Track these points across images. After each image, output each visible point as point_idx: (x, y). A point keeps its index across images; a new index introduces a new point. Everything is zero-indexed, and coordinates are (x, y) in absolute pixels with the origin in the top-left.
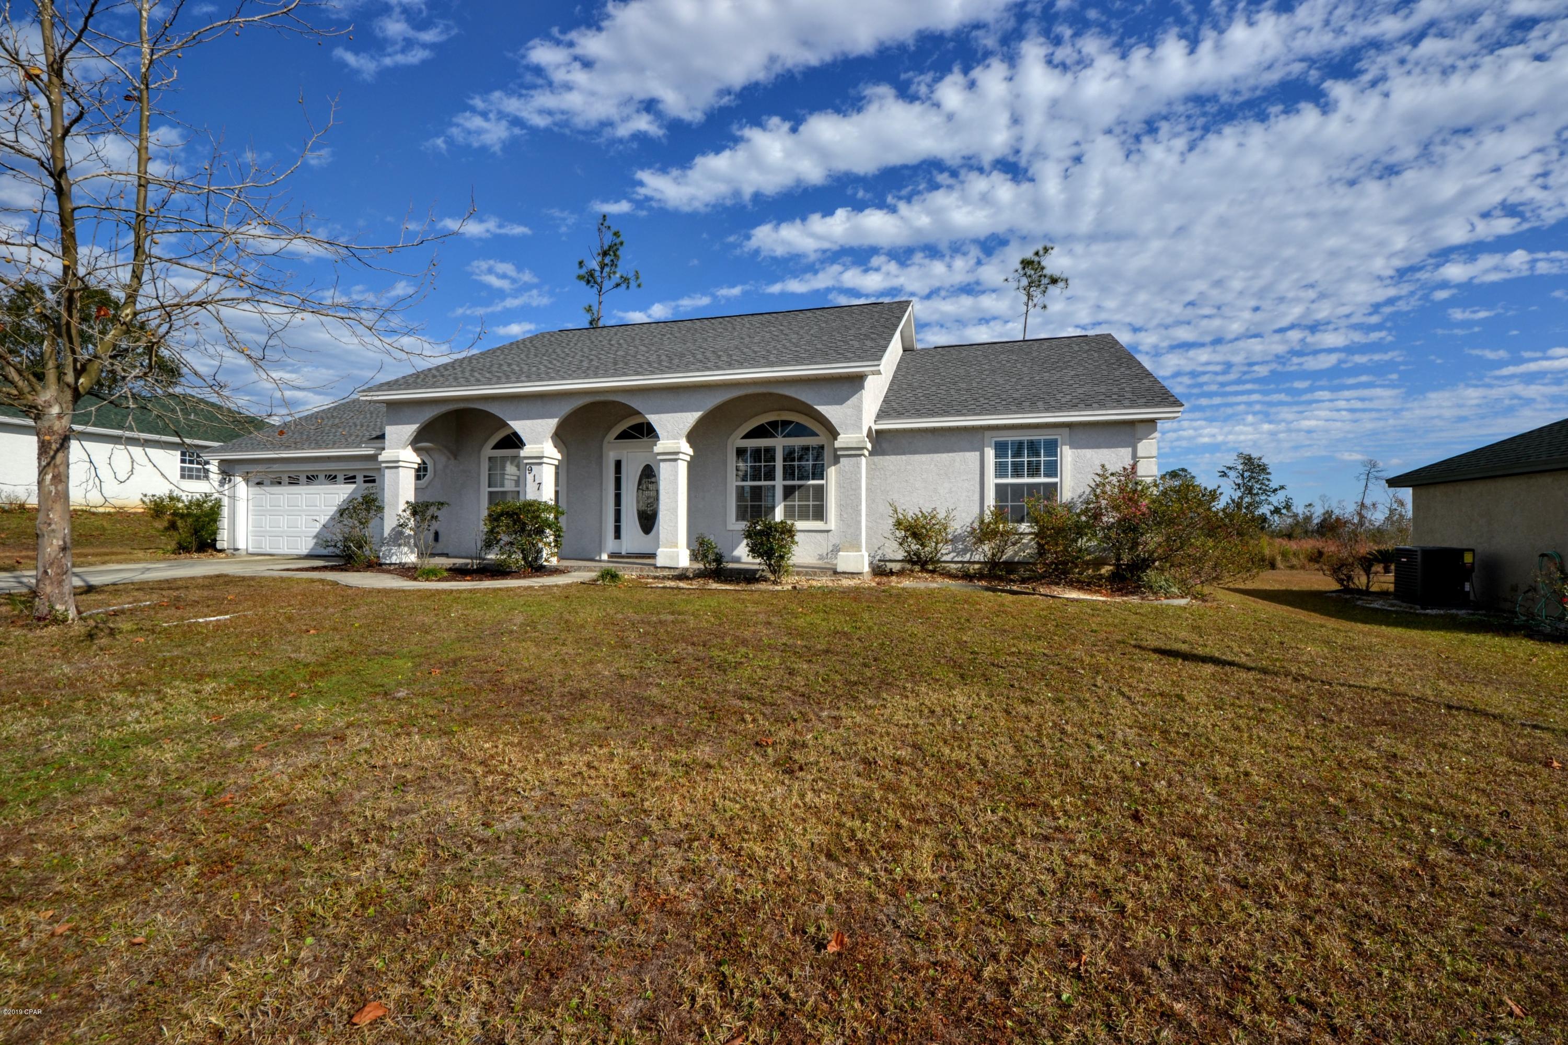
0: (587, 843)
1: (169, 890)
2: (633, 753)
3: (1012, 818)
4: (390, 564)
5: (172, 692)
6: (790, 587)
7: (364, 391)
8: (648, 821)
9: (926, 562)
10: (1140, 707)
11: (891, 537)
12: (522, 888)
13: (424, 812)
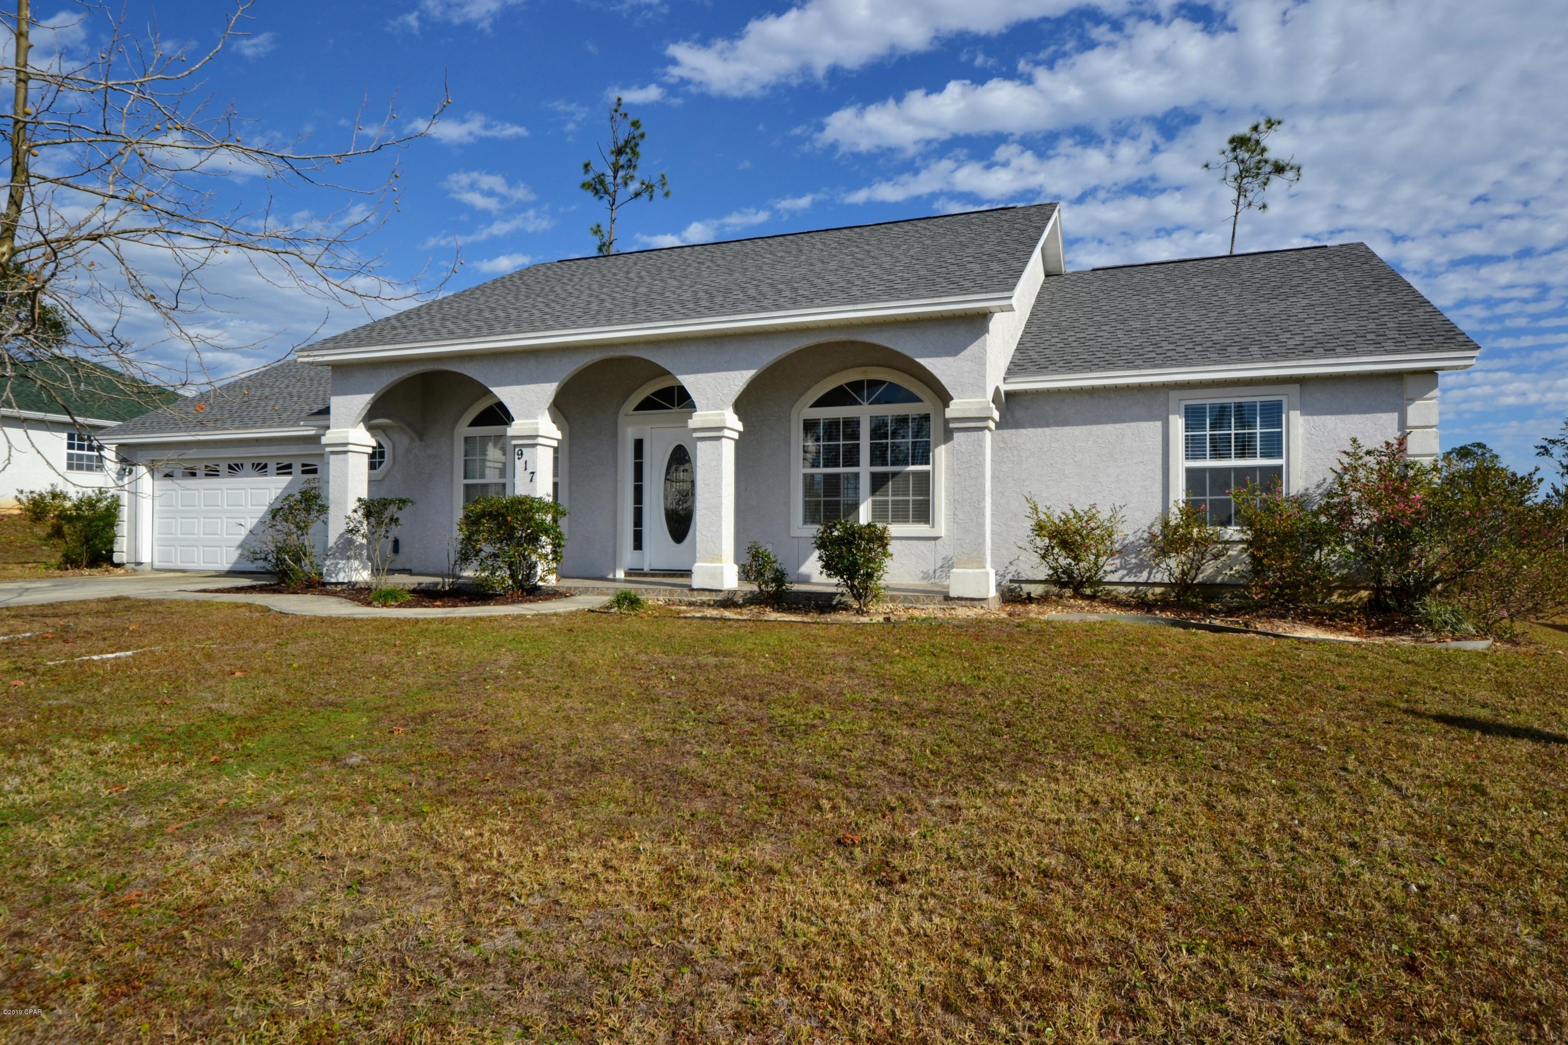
0: (606, 972)
1: (60, 1017)
2: (666, 849)
3: (1219, 962)
4: (337, 584)
5: (61, 753)
6: (881, 619)
7: (302, 350)
8: (689, 946)
9: (1081, 584)
10: (1415, 803)
11: (1028, 546)
12: (520, 1031)
13: (387, 921)
